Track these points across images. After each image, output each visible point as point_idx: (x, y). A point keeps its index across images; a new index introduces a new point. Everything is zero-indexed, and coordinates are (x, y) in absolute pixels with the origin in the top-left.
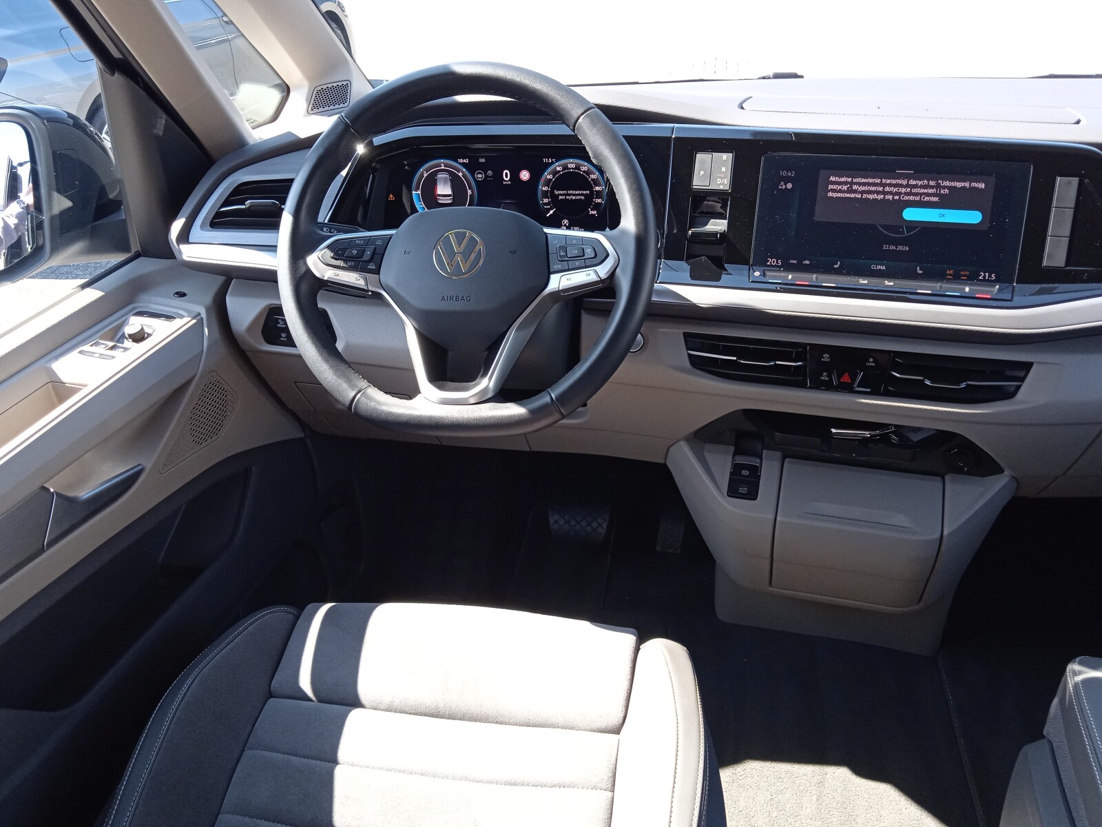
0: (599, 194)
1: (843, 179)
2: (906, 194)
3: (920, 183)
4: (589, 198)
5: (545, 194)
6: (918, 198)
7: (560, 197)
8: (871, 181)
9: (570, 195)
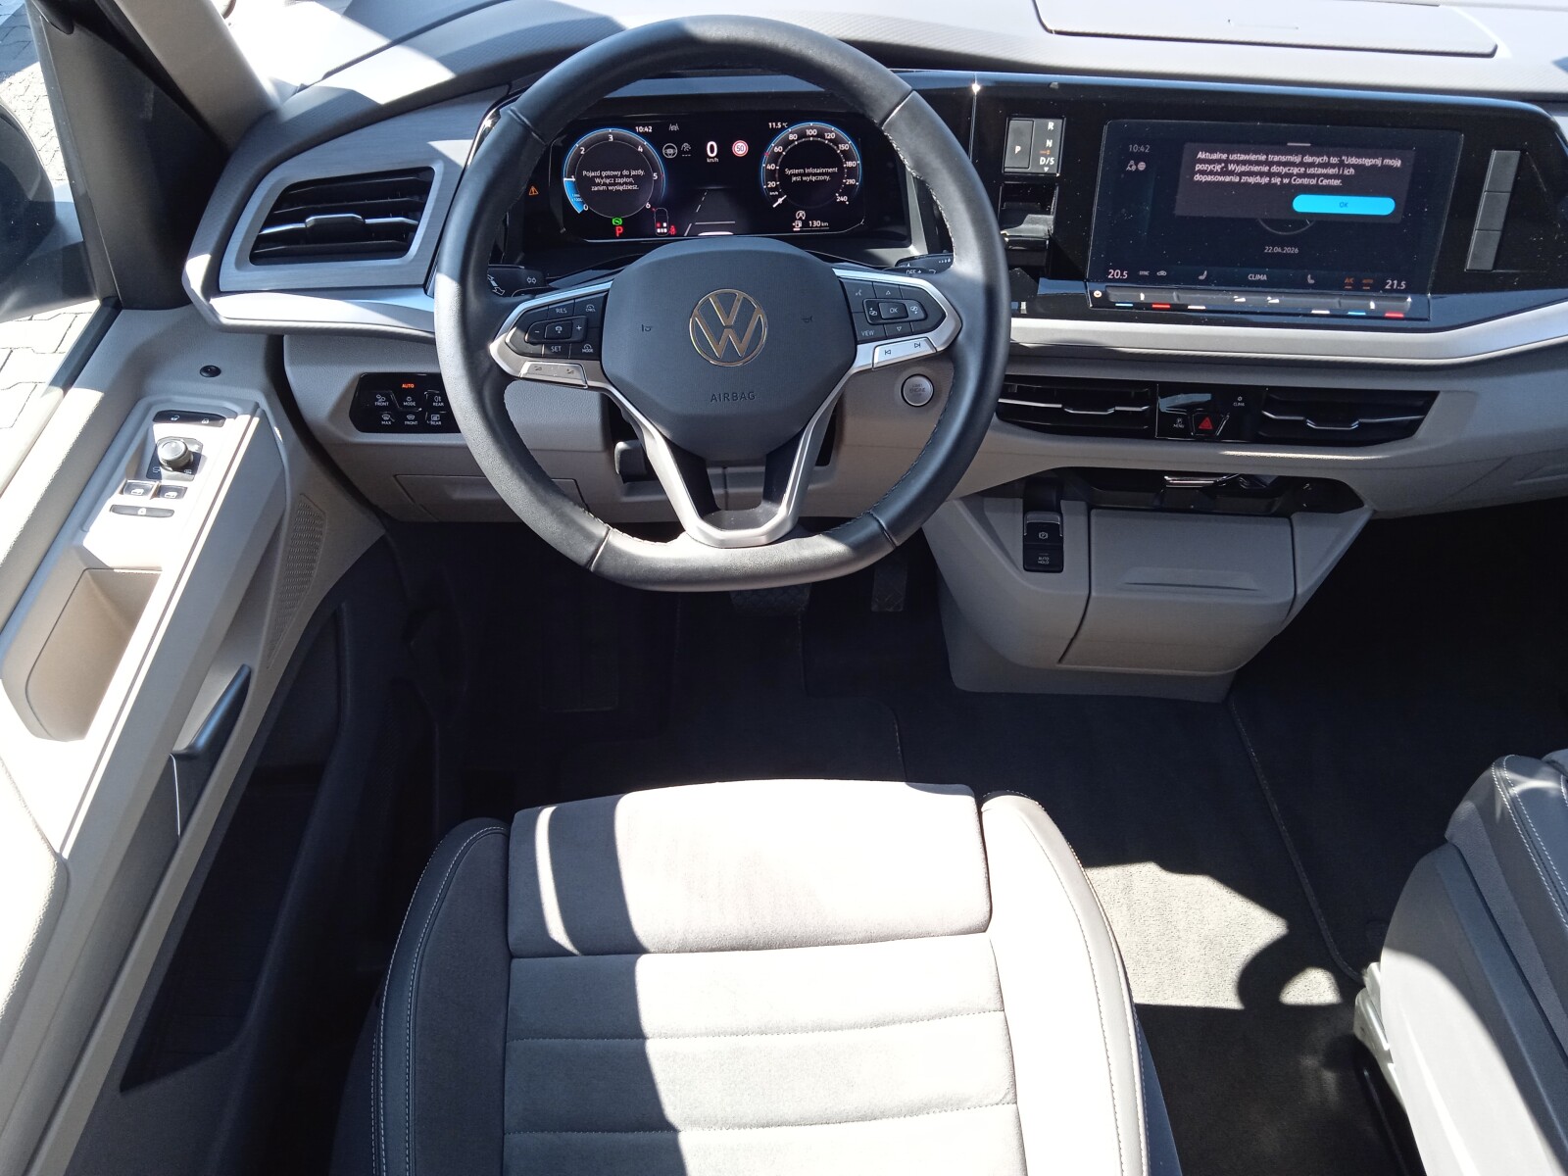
0: (852, 173)
1: (1215, 156)
2: (1299, 176)
3: (1318, 160)
4: (837, 178)
5: (771, 175)
6: (1313, 182)
7: (794, 179)
8: (1253, 157)
9: (808, 175)
